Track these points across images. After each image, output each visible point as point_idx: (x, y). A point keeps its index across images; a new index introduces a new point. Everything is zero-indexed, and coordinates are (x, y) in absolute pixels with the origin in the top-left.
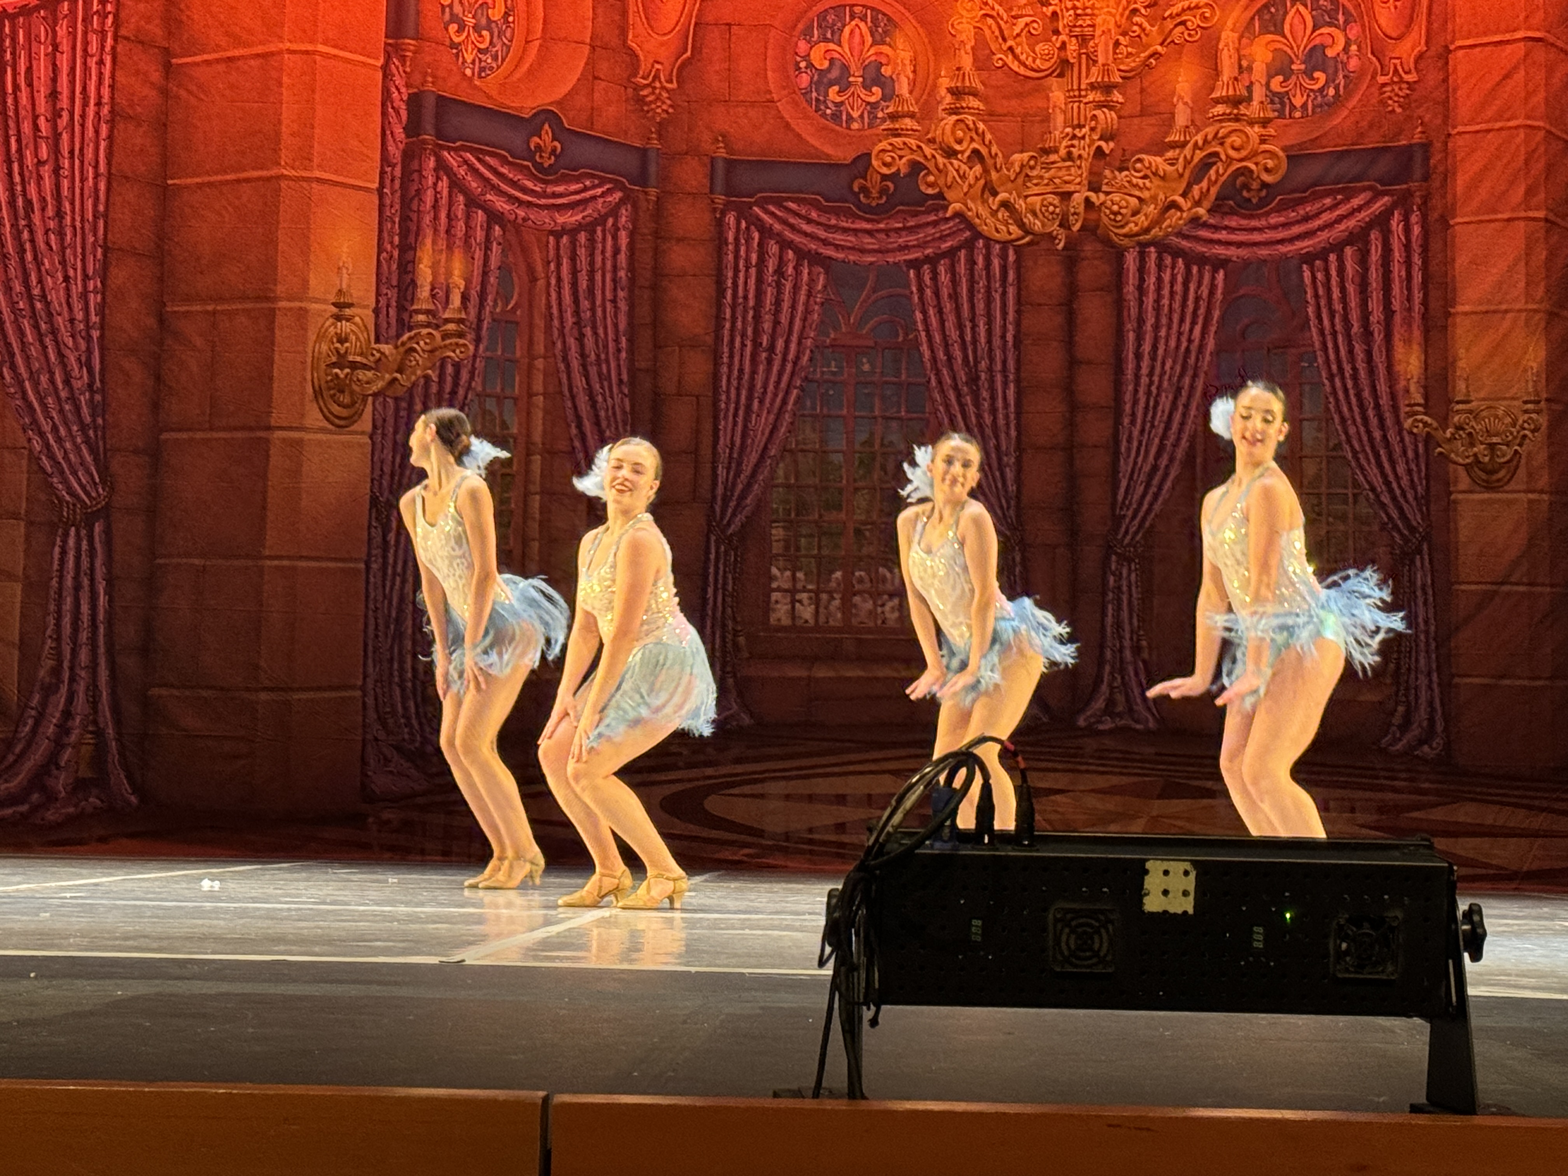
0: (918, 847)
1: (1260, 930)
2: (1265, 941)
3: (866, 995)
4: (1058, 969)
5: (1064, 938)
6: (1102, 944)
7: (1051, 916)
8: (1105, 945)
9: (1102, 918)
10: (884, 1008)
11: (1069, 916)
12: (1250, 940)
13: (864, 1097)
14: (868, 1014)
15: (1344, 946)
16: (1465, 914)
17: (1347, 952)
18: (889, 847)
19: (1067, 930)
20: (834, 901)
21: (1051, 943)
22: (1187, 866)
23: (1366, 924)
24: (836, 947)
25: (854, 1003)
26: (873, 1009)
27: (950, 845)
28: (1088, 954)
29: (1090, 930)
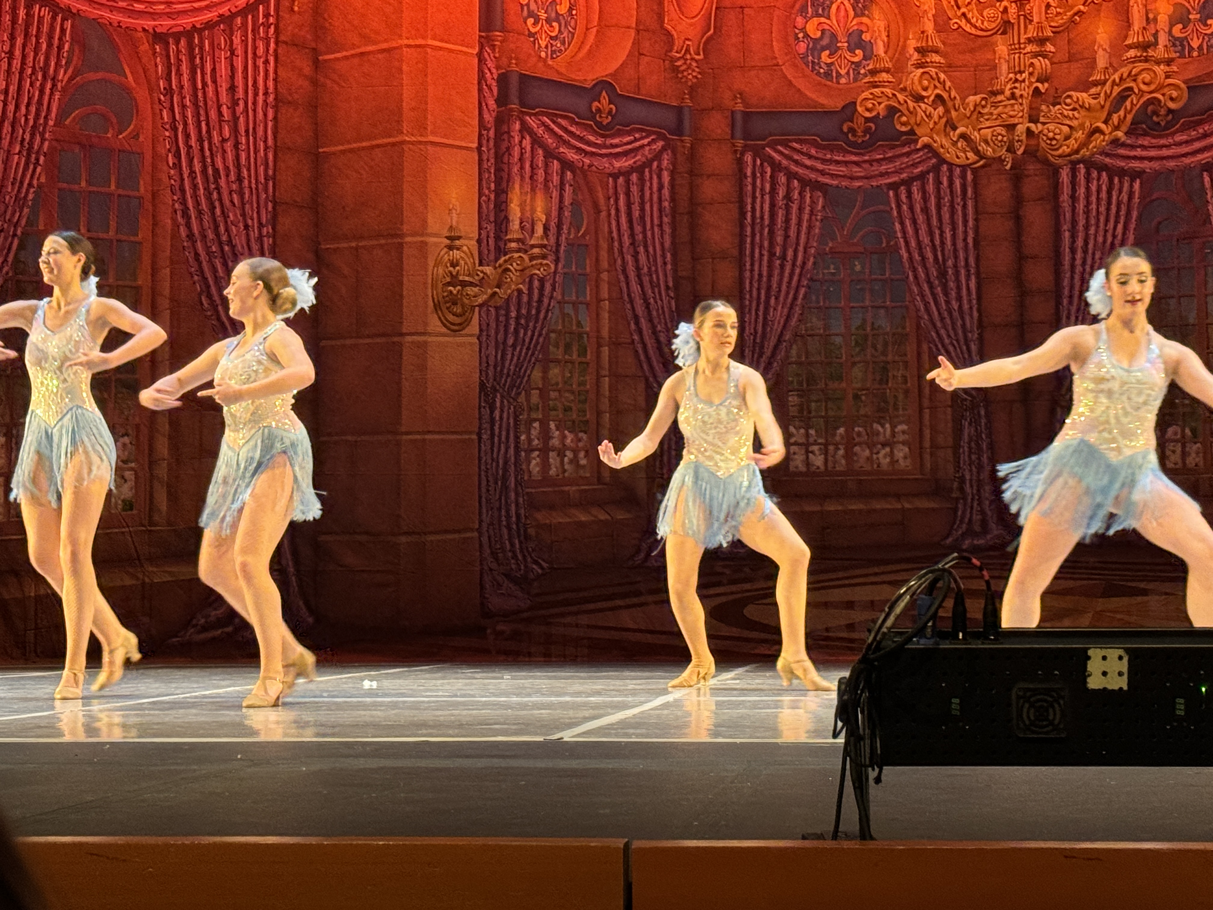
0: (906, 643)
1: (1182, 701)
2: (1186, 710)
3: (871, 759)
4: (1021, 735)
5: (1025, 710)
6: (1055, 715)
7: (1014, 694)
8: (1058, 716)
9: (1054, 694)
10: (885, 768)
11: (1028, 694)
12: (1174, 709)
13: (872, 838)
14: (873, 774)
18: (884, 644)
19: (1027, 705)
20: (843, 687)
21: (1014, 716)
22: (1121, 652)
24: (846, 723)
25: (862, 766)
26: (877, 770)
27: (932, 641)
28: (1045, 723)
29: (1045, 704)
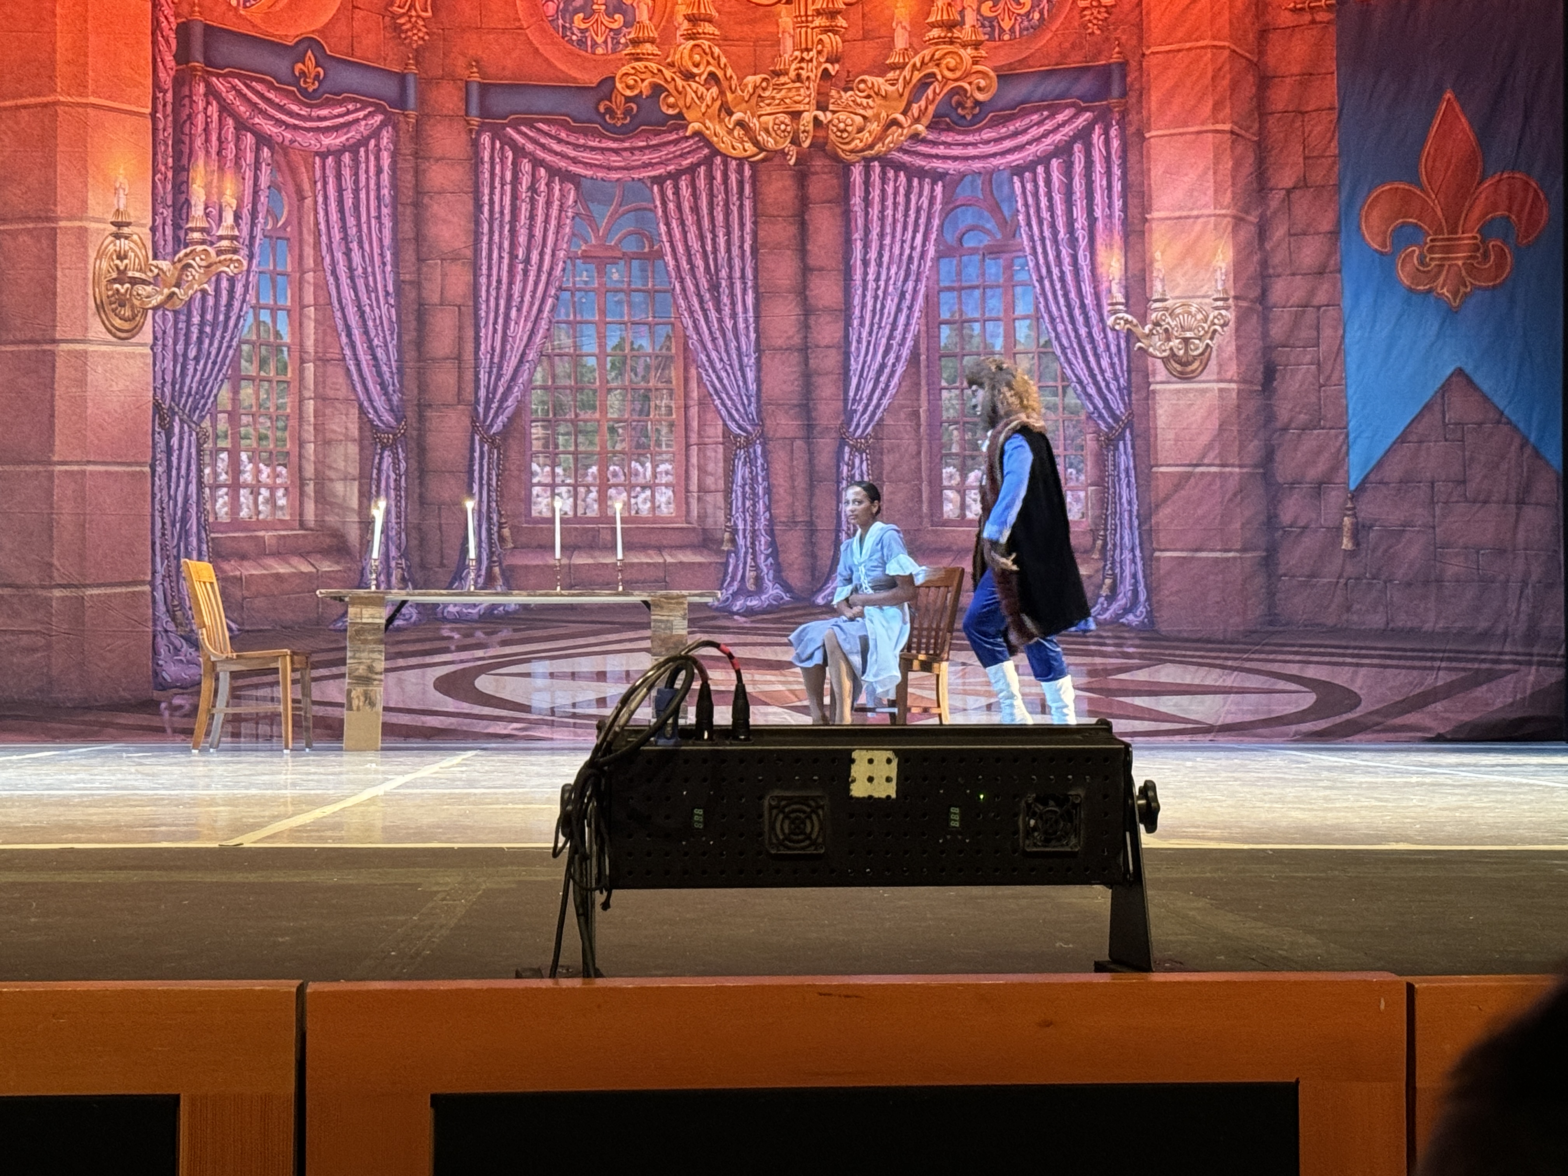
0: (643, 744)
1: (957, 810)
2: (961, 820)
3: (598, 881)
4: (773, 852)
5: (779, 823)
6: (813, 827)
7: (766, 803)
8: (816, 829)
9: (813, 803)
10: (615, 892)
11: (783, 803)
12: (948, 820)
13: (598, 974)
14: (599, 897)
15: (1032, 822)
16: (1141, 790)
17: (1035, 829)
18: (616, 744)
19: (781, 816)
20: (567, 795)
21: (766, 829)
22: (889, 754)
23: (1052, 803)
24: (569, 837)
25: (587, 890)
26: (605, 893)
27: (672, 741)
28: (801, 837)
29: (802, 816)
